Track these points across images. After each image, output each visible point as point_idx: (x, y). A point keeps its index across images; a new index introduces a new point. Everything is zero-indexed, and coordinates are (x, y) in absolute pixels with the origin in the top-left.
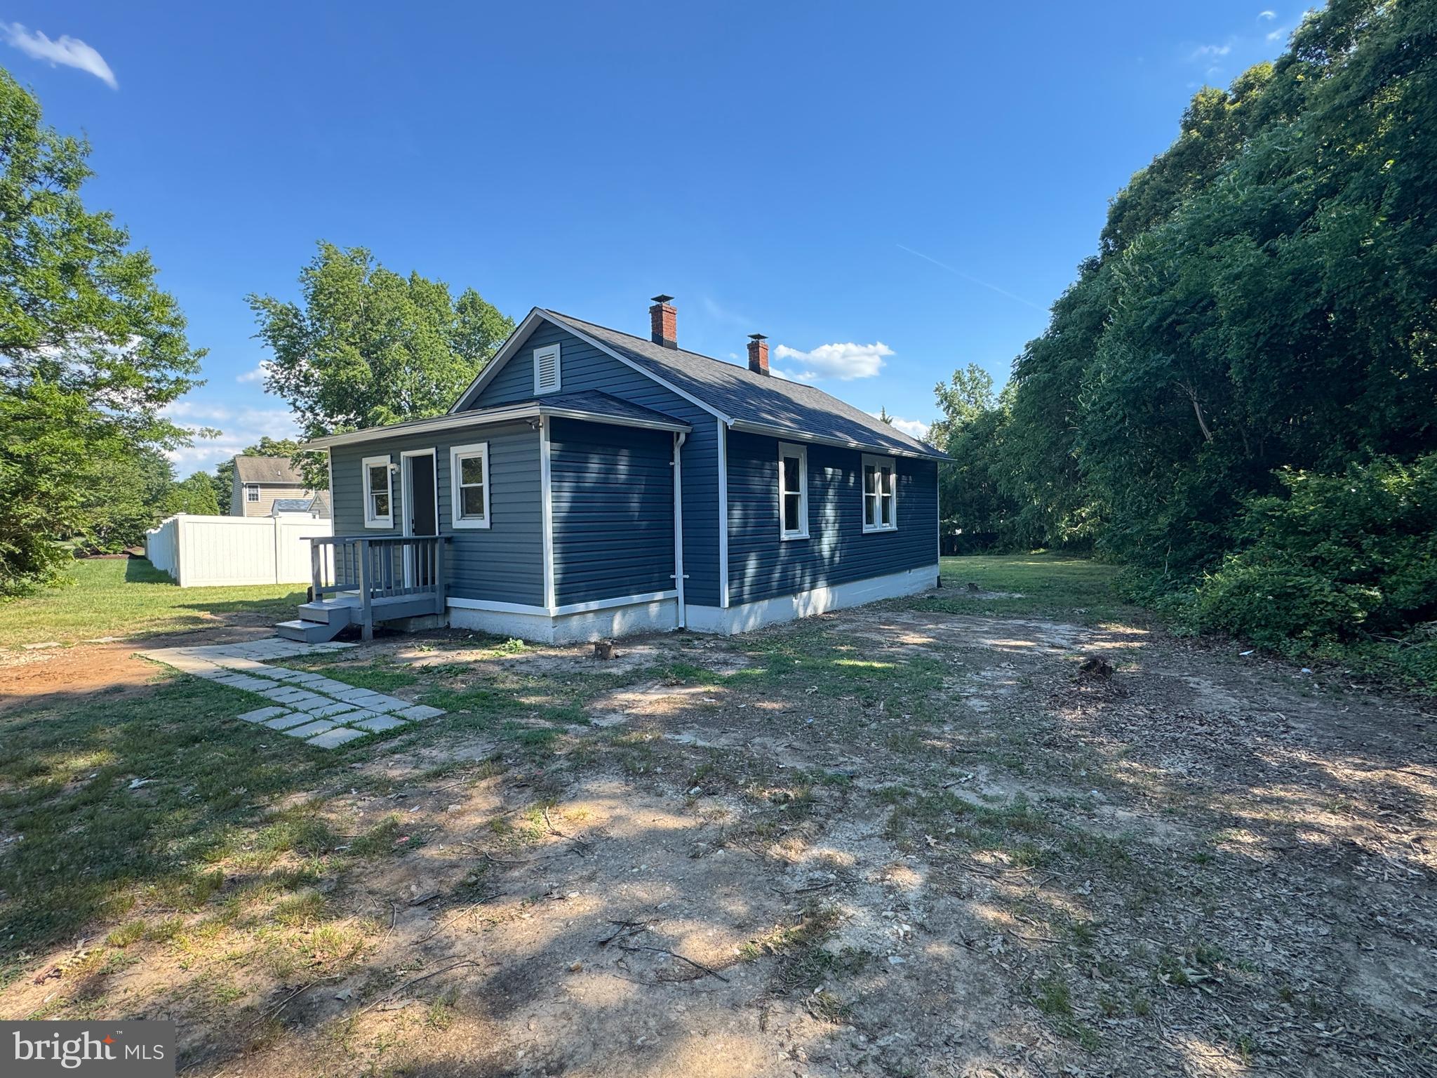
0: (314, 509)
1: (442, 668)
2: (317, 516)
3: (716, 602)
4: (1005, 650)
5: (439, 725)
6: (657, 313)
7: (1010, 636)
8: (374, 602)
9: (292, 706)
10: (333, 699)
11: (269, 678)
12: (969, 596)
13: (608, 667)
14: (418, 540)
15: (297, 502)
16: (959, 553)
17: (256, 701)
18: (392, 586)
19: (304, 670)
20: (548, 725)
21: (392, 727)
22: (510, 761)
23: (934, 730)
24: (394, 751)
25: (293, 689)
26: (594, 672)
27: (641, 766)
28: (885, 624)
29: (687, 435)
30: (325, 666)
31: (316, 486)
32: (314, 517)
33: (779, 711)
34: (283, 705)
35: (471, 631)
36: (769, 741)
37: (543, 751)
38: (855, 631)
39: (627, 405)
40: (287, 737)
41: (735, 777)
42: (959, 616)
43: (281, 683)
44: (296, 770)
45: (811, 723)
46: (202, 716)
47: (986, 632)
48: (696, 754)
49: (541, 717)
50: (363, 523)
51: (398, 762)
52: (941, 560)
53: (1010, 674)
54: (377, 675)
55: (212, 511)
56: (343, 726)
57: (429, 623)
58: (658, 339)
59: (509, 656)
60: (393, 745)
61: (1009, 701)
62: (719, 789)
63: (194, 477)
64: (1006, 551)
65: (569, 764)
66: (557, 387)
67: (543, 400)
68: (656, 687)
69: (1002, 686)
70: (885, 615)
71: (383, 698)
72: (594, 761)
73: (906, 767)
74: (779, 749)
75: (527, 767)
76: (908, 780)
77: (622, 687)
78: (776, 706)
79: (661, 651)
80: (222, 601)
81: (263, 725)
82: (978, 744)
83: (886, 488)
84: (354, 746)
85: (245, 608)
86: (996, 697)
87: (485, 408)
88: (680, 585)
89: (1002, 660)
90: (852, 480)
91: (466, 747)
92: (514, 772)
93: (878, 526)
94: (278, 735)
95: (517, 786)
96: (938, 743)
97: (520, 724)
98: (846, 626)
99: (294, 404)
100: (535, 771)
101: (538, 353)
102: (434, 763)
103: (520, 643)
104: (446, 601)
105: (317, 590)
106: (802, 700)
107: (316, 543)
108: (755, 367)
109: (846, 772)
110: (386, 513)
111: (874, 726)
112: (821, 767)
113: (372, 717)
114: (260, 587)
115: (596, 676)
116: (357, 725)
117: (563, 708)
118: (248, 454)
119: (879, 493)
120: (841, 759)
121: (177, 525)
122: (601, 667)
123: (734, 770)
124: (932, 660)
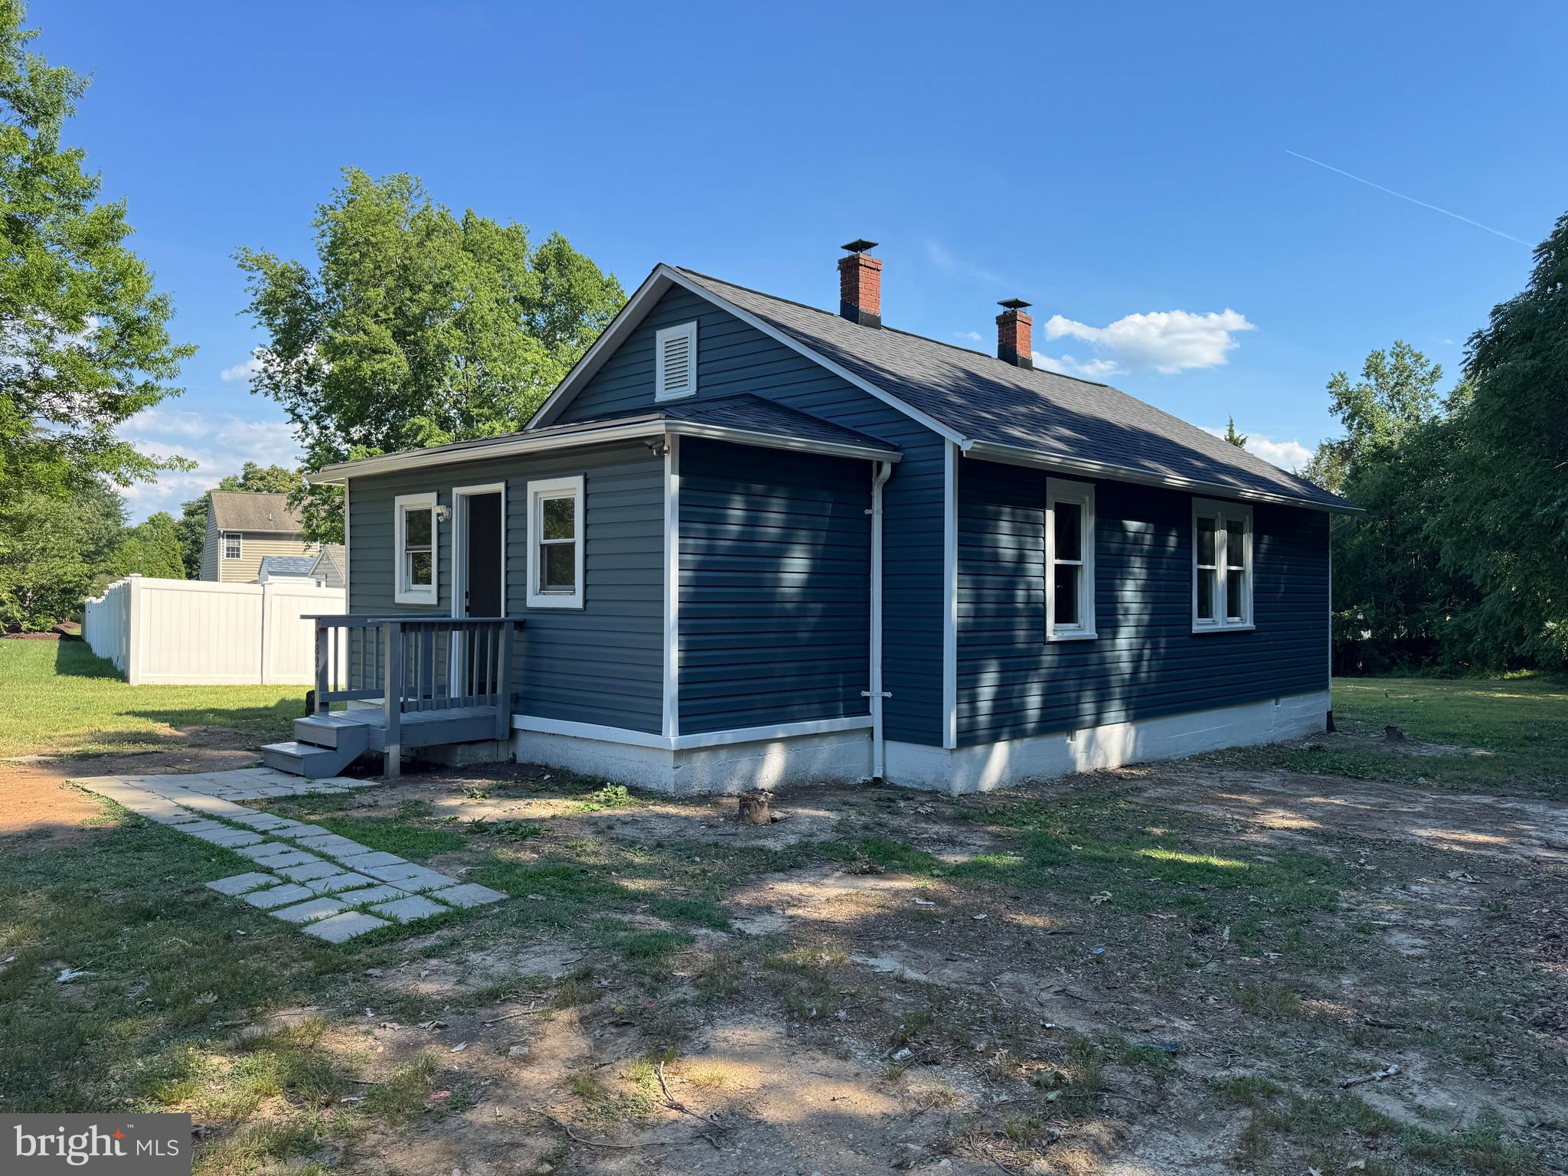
0: (319, 572)
1: (503, 826)
2: (323, 583)
3: (934, 738)
4: (1456, 848)
5: (497, 916)
6: (849, 270)
7: (1466, 822)
8: (404, 718)
9: (283, 873)
10: (342, 866)
11: (251, 829)
12: (1387, 749)
13: (760, 838)
14: (475, 624)
15: (295, 560)
16: (1367, 672)
17: (231, 862)
18: (432, 694)
19: (299, 819)
20: (664, 926)
21: (427, 916)
22: (605, 983)
23: (1323, 983)
24: (429, 953)
25: (285, 847)
26: (738, 844)
27: (814, 1007)
28: (1230, 791)
29: (894, 466)
30: (329, 815)
31: (322, 536)
32: (319, 584)
33: (1045, 930)
34: (269, 871)
35: (547, 768)
36: (1026, 979)
37: (655, 970)
38: (1178, 801)
39: (798, 418)
40: (275, 920)
41: (969, 1036)
42: (1369, 784)
43: (267, 837)
44: (287, 973)
45: (1100, 956)
46: (156, 881)
47: (1420, 815)
48: (904, 992)
49: (653, 913)
50: (393, 596)
51: (434, 972)
52: (1333, 683)
53: (1466, 891)
54: (406, 833)
55: (173, 572)
56: (355, 909)
57: (484, 754)
58: (850, 310)
59: (606, 811)
60: (428, 943)
61: (1465, 941)
62: (943, 1055)
63: (152, 521)
64: (1454, 672)
65: (697, 993)
66: (690, 390)
67: (669, 409)
68: (837, 874)
69: (1452, 914)
70: (1230, 775)
71: (414, 868)
72: (738, 992)
73: (1273, 1043)
74: (1045, 996)
75: (632, 993)
76: (1275, 1067)
77: (782, 870)
78: (1040, 921)
79: (844, 814)
80: (185, 707)
81: (242, 901)
82: (1405, 1014)
83: (1235, 557)
84: (370, 942)
85: (218, 720)
86: (1440, 932)
87: (580, 420)
88: (876, 707)
89: (1452, 866)
90: (1172, 541)
91: (537, 955)
92: (610, 1000)
93: (1220, 621)
94: (262, 917)
95: (616, 1025)
96: (1330, 1007)
97: (620, 922)
98: (1160, 792)
99: (292, 411)
100: (643, 1001)
101: (663, 336)
102: (488, 977)
103: (622, 790)
104: (511, 720)
105: (322, 696)
106: (1084, 913)
107: (323, 624)
108: (1008, 353)
109: (1163, 1044)
110: (427, 581)
111: (1212, 967)
112: (1119, 1033)
113: (397, 898)
114: (238, 689)
115: (741, 850)
116: (376, 908)
117: (688, 899)
118: (227, 486)
119: (1221, 568)
120: (1155, 1021)
121: (129, 591)
122: (749, 837)
123: (968, 1026)
124: (1318, 859)
